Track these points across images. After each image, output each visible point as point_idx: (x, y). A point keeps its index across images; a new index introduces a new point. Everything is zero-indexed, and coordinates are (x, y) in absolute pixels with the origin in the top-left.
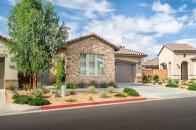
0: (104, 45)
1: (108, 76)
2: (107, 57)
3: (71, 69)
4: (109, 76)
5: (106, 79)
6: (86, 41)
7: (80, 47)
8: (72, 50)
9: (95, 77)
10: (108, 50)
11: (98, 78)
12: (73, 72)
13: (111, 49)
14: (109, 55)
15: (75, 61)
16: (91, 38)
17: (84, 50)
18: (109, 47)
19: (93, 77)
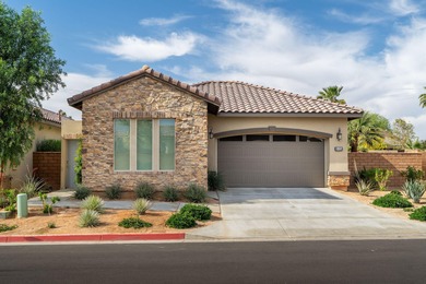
0: (177, 94)
1: (188, 171)
2: (185, 126)
3: (90, 154)
4: (191, 171)
5: (181, 179)
6: (129, 89)
7: (112, 104)
8: (93, 111)
9: (151, 175)
10: (189, 108)
11: (160, 177)
12: (96, 162)
13: (197, 103)
14: (189, 119)
15: (101, 137)
16: (142, 80)
17: (123, 109)
18: (189, 99)
19: (146, 174)
